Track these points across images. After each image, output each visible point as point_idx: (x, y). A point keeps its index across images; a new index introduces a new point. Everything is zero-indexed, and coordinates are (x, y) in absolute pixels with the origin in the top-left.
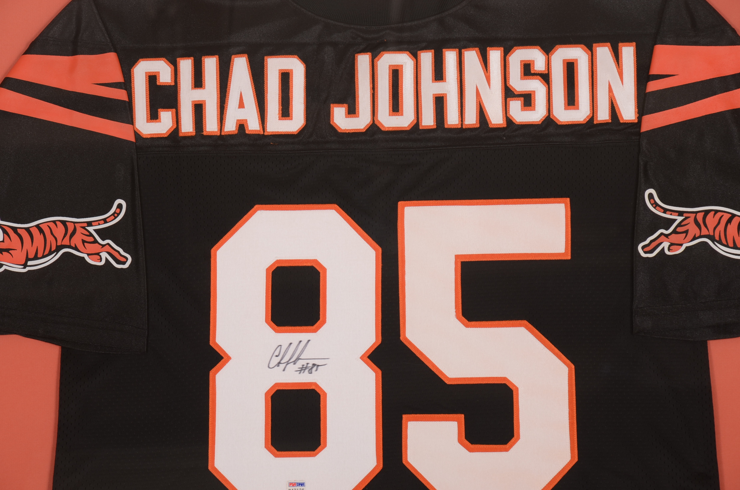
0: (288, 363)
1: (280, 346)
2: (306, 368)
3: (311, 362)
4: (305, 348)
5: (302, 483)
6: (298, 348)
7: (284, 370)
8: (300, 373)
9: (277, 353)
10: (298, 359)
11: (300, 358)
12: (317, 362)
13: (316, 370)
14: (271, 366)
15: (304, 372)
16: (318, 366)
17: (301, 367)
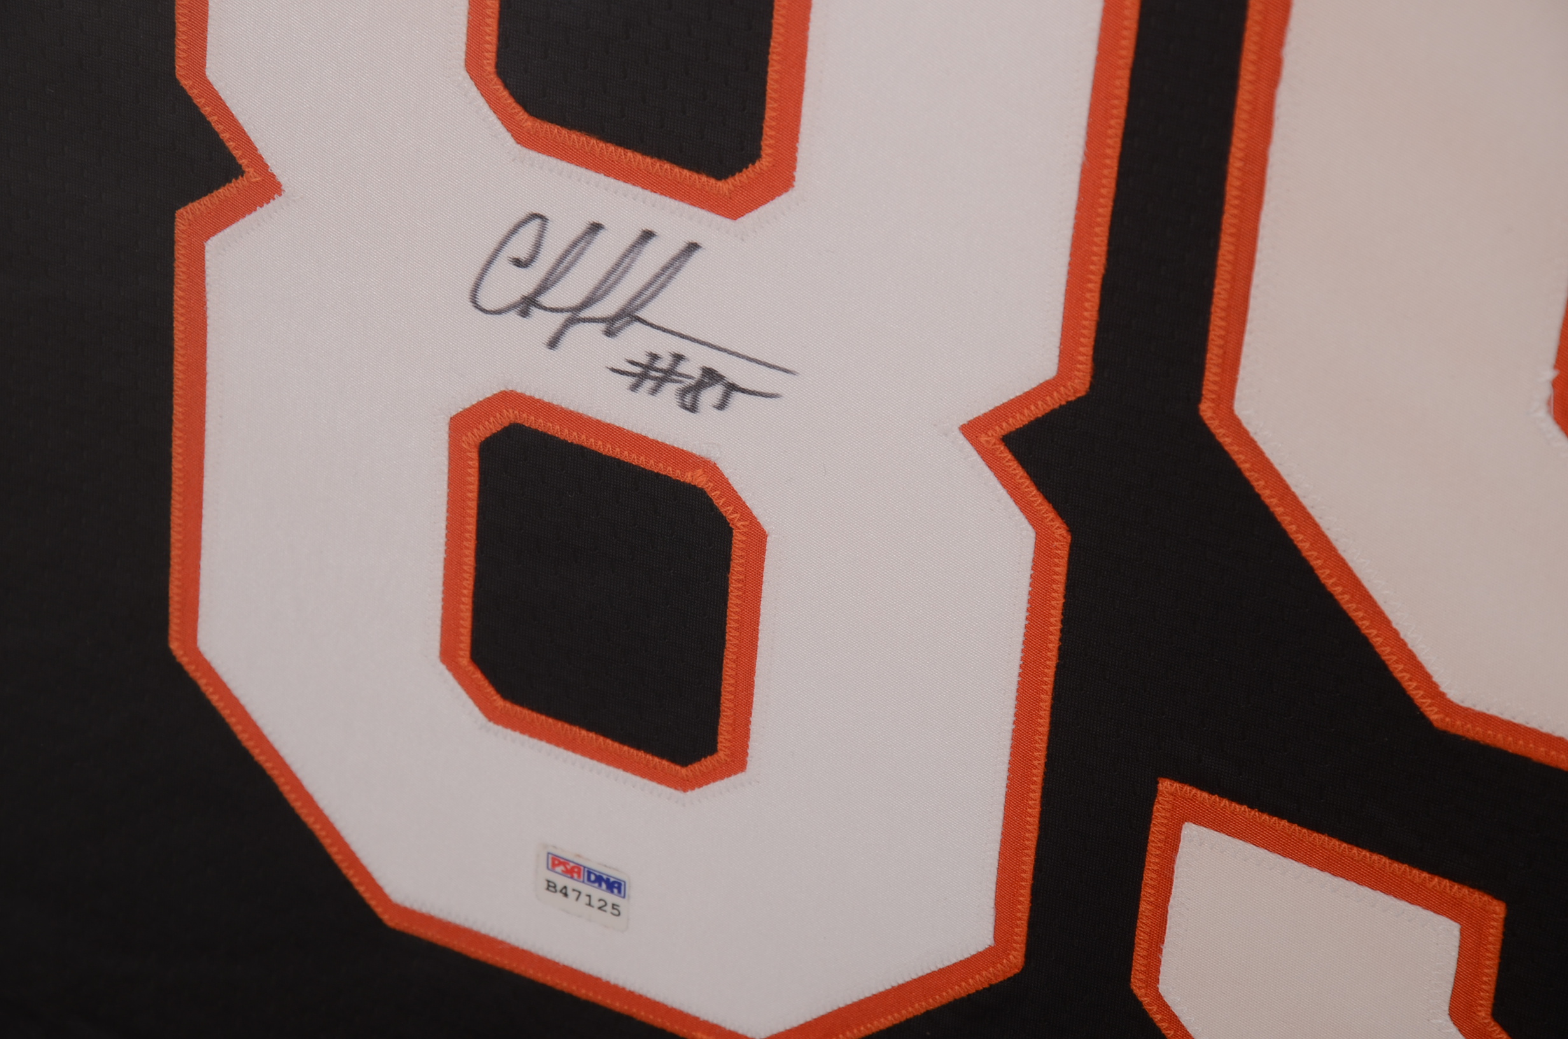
0: (574, 316)
1: (538, 221)
2: (668, 375)
3: (694, 364)
4: (670, 278)
5: (612, 880)
6: (633, 260)
7: (553, 343)
8: (634, 388)
9: (521, 246)
10: (628, 315)
11: (641, 314)
12: (733, 370)
13: (722, 406)
14: (485, 300)
15: (654, 391)
16: (732, 388)
17: (644, 360)
